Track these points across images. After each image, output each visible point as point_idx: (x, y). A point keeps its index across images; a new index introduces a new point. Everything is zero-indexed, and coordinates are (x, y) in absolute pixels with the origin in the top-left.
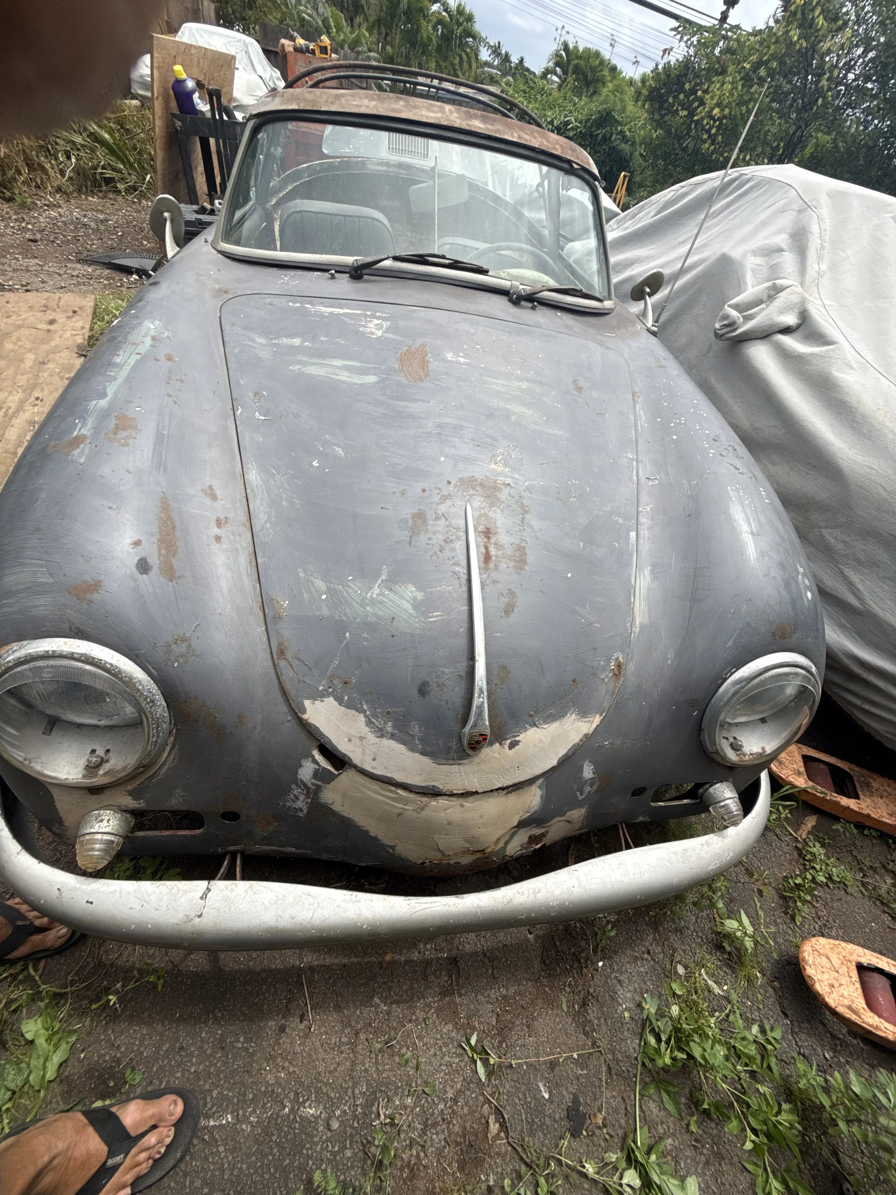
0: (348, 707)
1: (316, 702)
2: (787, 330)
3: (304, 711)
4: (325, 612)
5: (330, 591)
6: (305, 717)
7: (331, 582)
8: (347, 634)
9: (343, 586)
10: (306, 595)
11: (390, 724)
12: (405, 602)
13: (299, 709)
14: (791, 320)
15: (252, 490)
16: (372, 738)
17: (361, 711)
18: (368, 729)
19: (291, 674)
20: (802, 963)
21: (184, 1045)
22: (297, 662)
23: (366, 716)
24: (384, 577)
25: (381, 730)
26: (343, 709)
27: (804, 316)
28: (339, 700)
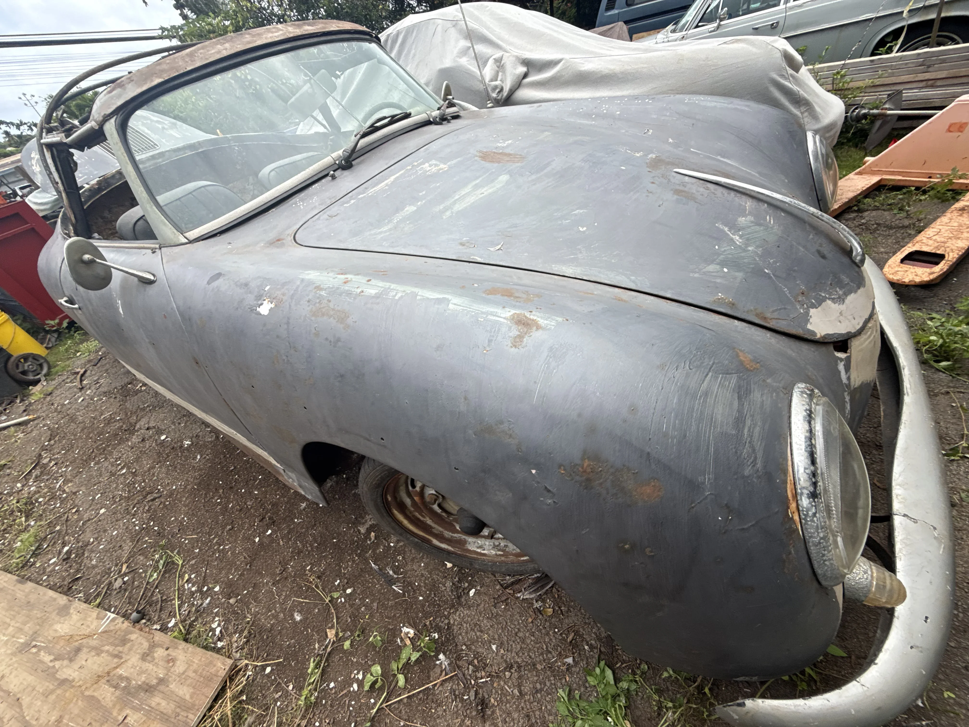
0: (820, 305)
1: (811, 320)
2: (525, 76)
3: (813, 333)
4: (740, 275)
5: (723, 264)
6: (818, 336)
7: (715, 260)
8: (766, 271)
9: (721, 254)
10: (719, 281)
11: (838, 289)
12: (753, 228)
13: (812, 335)
14: (522, 69)
15: (586, 275)
16: (842, 307)
17: (824, 300)
18: (837, 305)
19: (784, 322)
20: (900, 282)
21: (964, 665)
22: (776, 313)
23: (829, 299)
24: (726, 229)
25: (839, 298)
26: (819, 308)
27: (527, 63)
28: (814, 306)
